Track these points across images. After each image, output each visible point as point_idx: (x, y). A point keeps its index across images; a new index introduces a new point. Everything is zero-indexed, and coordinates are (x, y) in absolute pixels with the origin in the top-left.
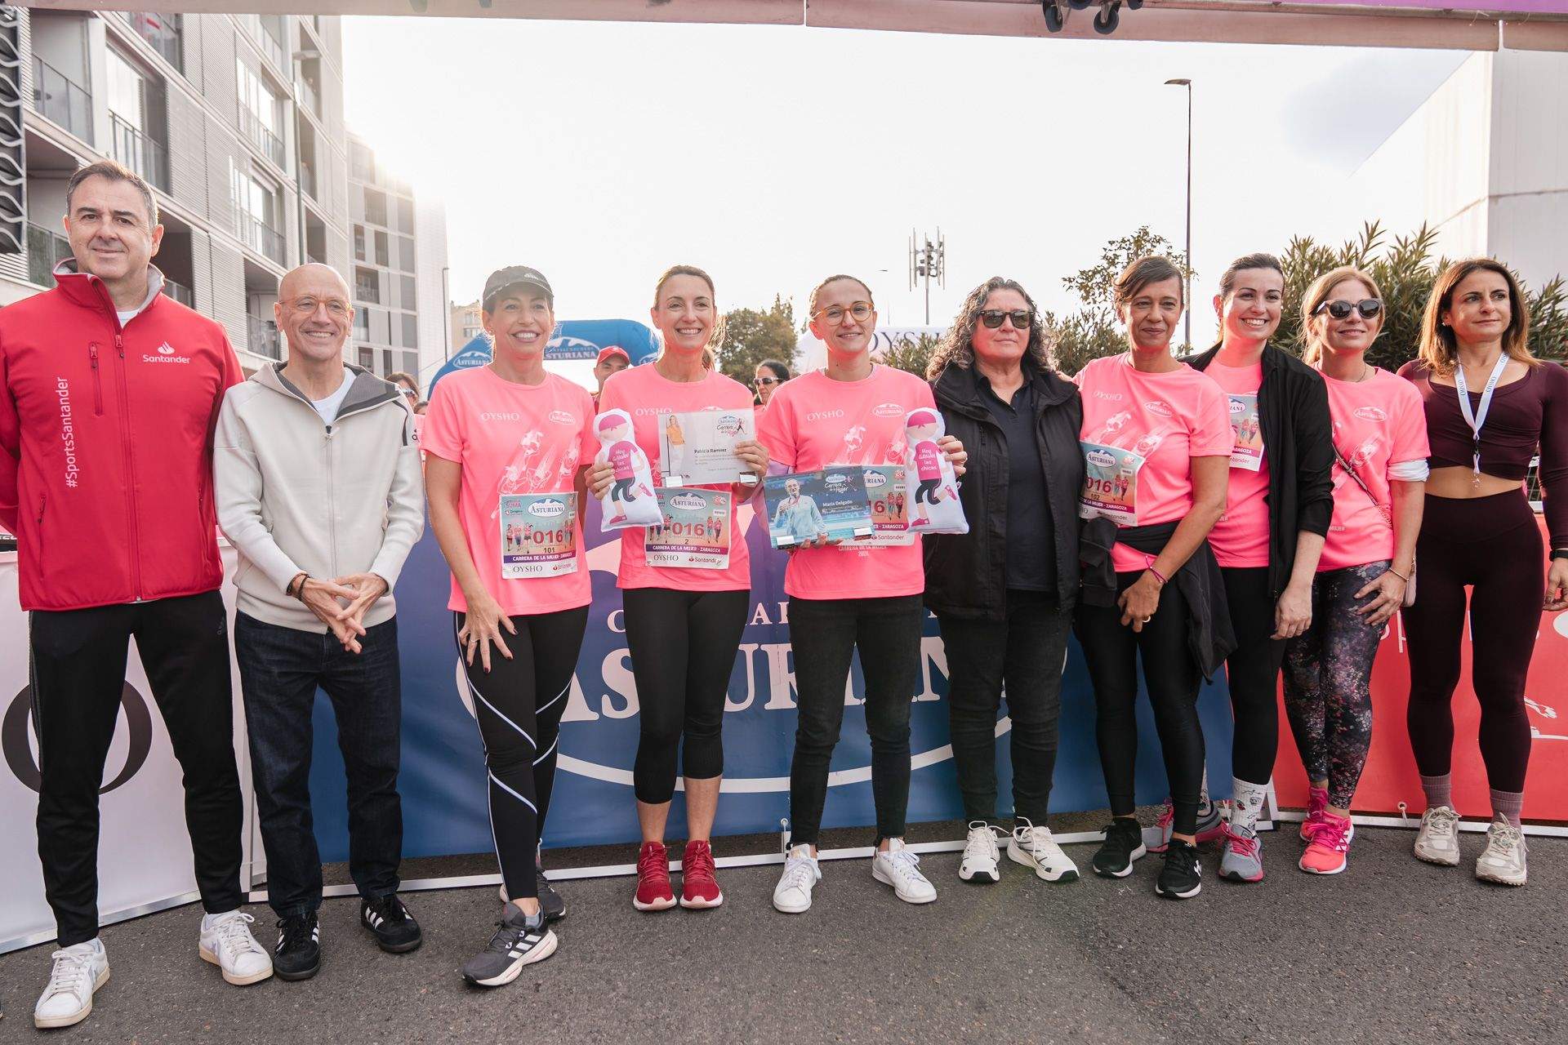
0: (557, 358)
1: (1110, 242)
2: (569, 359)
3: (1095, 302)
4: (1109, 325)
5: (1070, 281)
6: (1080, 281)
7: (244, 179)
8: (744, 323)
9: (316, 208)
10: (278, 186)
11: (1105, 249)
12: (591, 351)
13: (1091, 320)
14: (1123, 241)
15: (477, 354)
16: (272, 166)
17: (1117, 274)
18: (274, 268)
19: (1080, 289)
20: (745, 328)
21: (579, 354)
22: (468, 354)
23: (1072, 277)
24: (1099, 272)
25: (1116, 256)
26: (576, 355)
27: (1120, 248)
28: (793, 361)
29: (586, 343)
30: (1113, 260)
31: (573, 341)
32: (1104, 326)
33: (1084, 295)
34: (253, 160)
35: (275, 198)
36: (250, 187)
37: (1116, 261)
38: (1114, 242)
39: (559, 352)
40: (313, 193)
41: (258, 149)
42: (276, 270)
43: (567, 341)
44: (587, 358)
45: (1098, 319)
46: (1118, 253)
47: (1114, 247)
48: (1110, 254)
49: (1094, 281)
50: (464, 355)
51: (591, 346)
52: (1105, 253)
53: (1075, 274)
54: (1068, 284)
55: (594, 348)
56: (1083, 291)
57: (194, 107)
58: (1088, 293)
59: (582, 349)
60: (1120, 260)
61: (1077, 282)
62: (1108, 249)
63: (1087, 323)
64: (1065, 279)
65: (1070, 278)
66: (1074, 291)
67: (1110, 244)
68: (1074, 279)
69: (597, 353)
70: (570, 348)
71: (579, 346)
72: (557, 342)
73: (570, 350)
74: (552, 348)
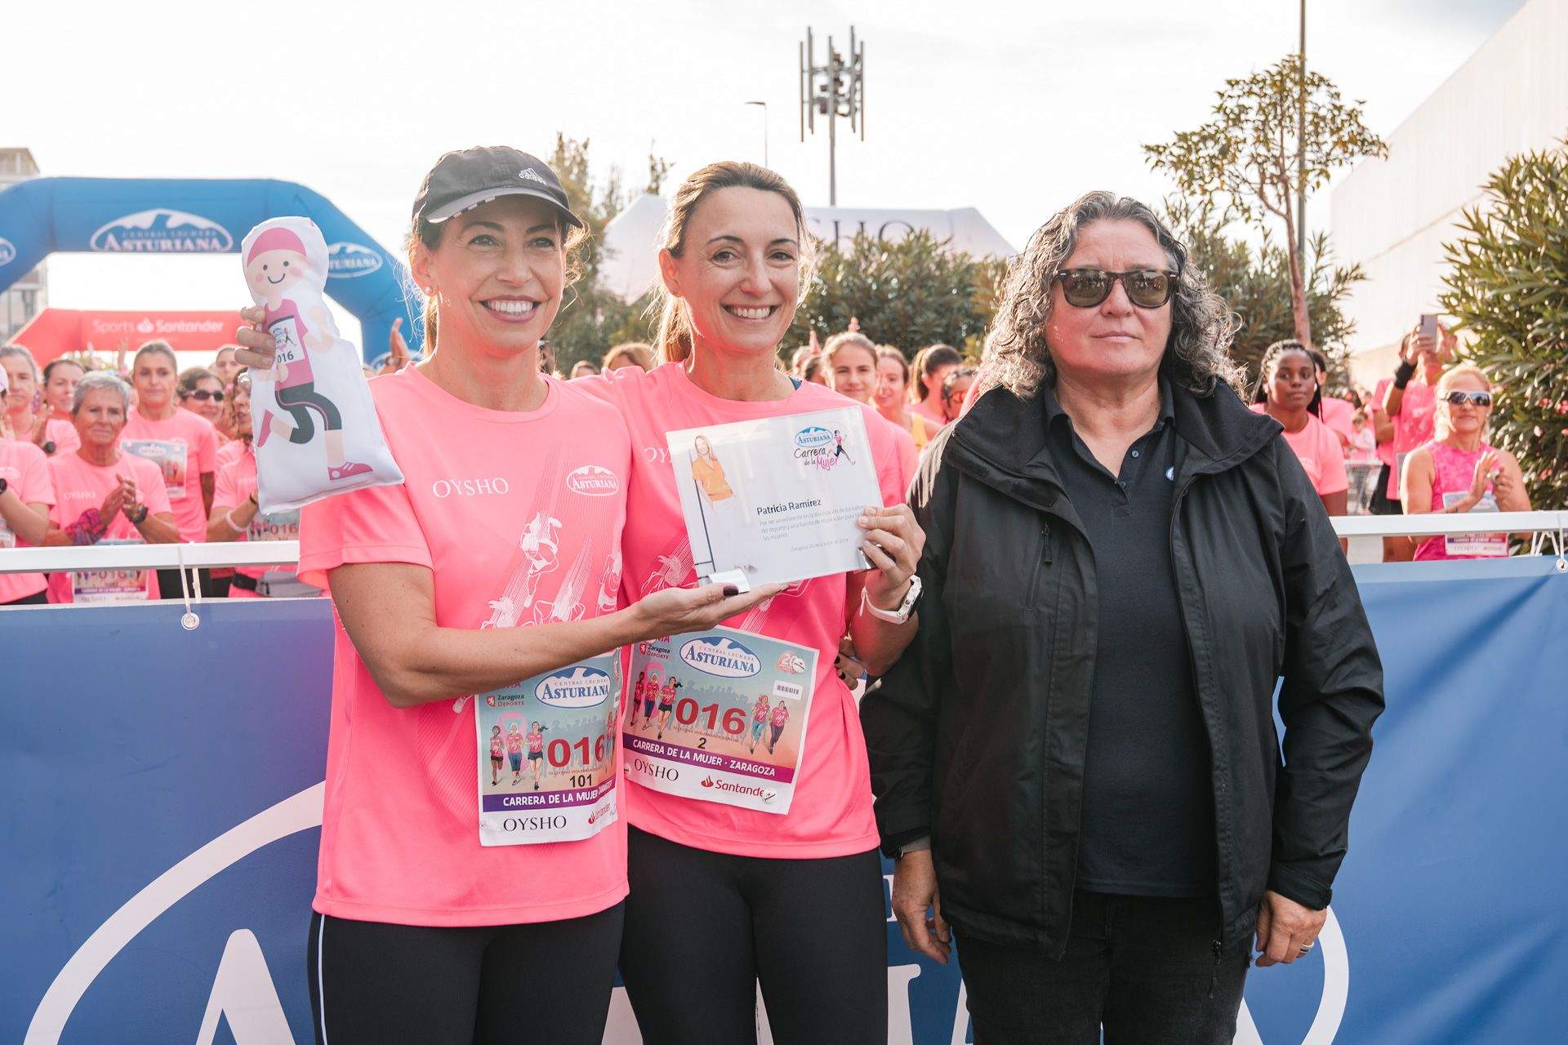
0: (145, 250)
1: (1229, 82)
2: (167, 251)
3: (1204, 192)
4: (1216, 231)
5: (1160, 153)
6: (1177, 151)
11: (1222, 95)
12: (211, 238)
13: (1183, 219)
14: (1254, 81)
17: (1245, 141)
19: (1177, 167)
21: (189, 243)
23: (1162, 143)
24: (1212, 137)
25: (1243, 109)
26: (182, 244)
27: (1250, 93)
28: (600, 267)
29: (202, 223)
30: (1238, 116)
31: (177, 219)
32: (1207, 233)
33: (1186, 178)
37: (1243, 117)
38: (1237, 83)
39: (149, 238)
43: (167, 217)
44: (202, 251)
45: (1194, 219)
46: (1245, 101)
47: (1237, 91)
48: (1231, 104)
49: (1202, 153)
51: (211, 229)
52: (1220, 101)
53: (1168, 138)
54: (1154, 157)
55: (217, 231)
56: (1181, 172)
58: (1190, 173)
59: (194, 234)
60: (1252, 115)
61: (1171, 154)
62: (1226, 95)
63: (1176, 223)
64: (1149, 148)
65: (1158, 147)
66: (1165, 169)
67: (1229, 87)
68: (1165, 148)
69: (224, 242)
70: (169, 231)
71: (187, 227)
72: (145, 219)
73: (171, 234)
74: (135, 229)
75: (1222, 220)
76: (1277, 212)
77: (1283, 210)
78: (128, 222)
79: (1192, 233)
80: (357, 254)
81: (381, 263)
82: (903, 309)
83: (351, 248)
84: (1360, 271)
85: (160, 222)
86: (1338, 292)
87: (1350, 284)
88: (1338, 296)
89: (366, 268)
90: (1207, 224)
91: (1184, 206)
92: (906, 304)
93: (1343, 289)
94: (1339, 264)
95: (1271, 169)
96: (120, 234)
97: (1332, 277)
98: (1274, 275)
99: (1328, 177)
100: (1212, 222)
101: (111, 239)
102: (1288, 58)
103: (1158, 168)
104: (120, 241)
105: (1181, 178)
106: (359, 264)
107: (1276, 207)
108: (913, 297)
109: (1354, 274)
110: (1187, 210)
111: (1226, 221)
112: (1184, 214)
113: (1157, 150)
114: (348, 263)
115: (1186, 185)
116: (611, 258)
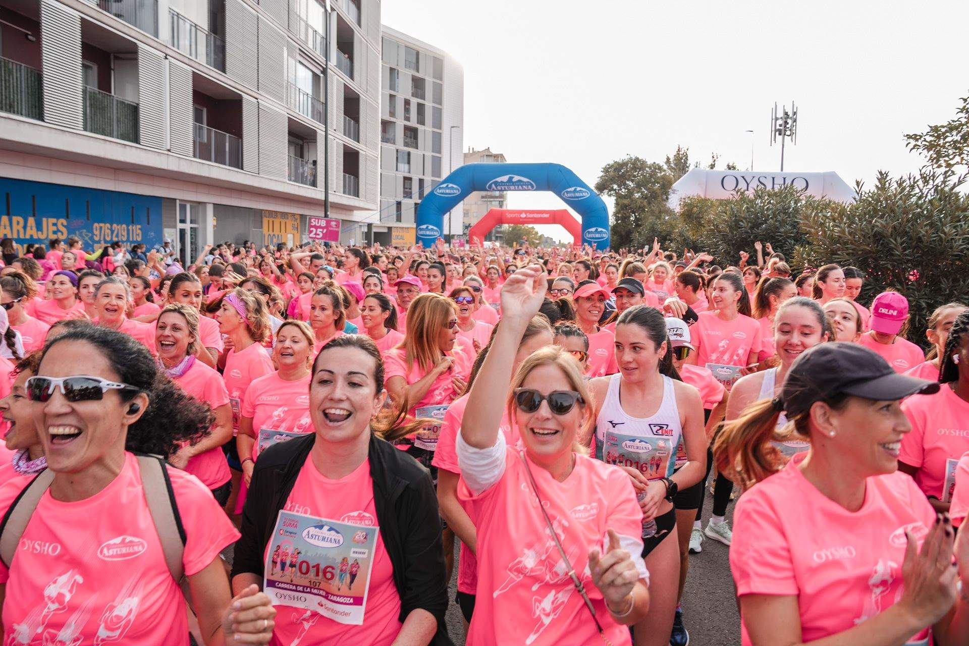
0: (505, 190)
2: (513, 190)
4: (952, 188)
5: (917, 140)
6: (929, 138)
7: (294, 62)
8: (635, 168)
9: (354, 86)
10: (322, 69)
12: (528, 185)
13: (931, 182)
15: (451, 185)
16: (318, 55)
18: (314, 125)
19: (929, 149)
20: (636, 171)
21: (520, 187)
22: (444, 185)
23: (919, 133)
24: (956, 128)
26: (518, 188)
28: (669, 197)
29: (525, 180)
31: (516, 178)
32: (947, 189)
33: (935, 156)
34: (300, 50)
35: (320, 79)
36: (298, 70)
39: (506, 185)
40: (352, 76)
41: (306, 43)
42: (317, 126)
43: (513, 178)
44: (525, 190)
45: (939, 181)
49: (949, 139)
50: (442, 186)
51: (528, 182)
53: (923, 130)
54: (913, 142)
55: (530, 183)
56: (931, 152)
57: (251, 13)
58: (938, 153)
59: (522, 184)
61: (925, 140)
64: (909, 137)
65: (916, 135)
66: (920, 150)
68: (921, 137)
69: (532, 187)
70: (513, 182)
71: (520, 181)
72: (505, 178)
73: (514, 184)
74: (502, 182)
75: (957, 181)
78: (499, 179)
79: (936, 190)
80: (581, 191)
81: (590, 195)
83: (579, 189)
85: (511, 179)
89: (585, 196)
90: (947, 184)
91: (932, 173)
96: (496, 183)
100: (950, 183)
101: (493, 186)
103: (915, 150)
104: (496, 187)
105: (931, 157)
106: (581, 195)
110: (933, 176)
113: (915, 137)
114: (577, 195)
115: (935, 161)
116: (674, 193)
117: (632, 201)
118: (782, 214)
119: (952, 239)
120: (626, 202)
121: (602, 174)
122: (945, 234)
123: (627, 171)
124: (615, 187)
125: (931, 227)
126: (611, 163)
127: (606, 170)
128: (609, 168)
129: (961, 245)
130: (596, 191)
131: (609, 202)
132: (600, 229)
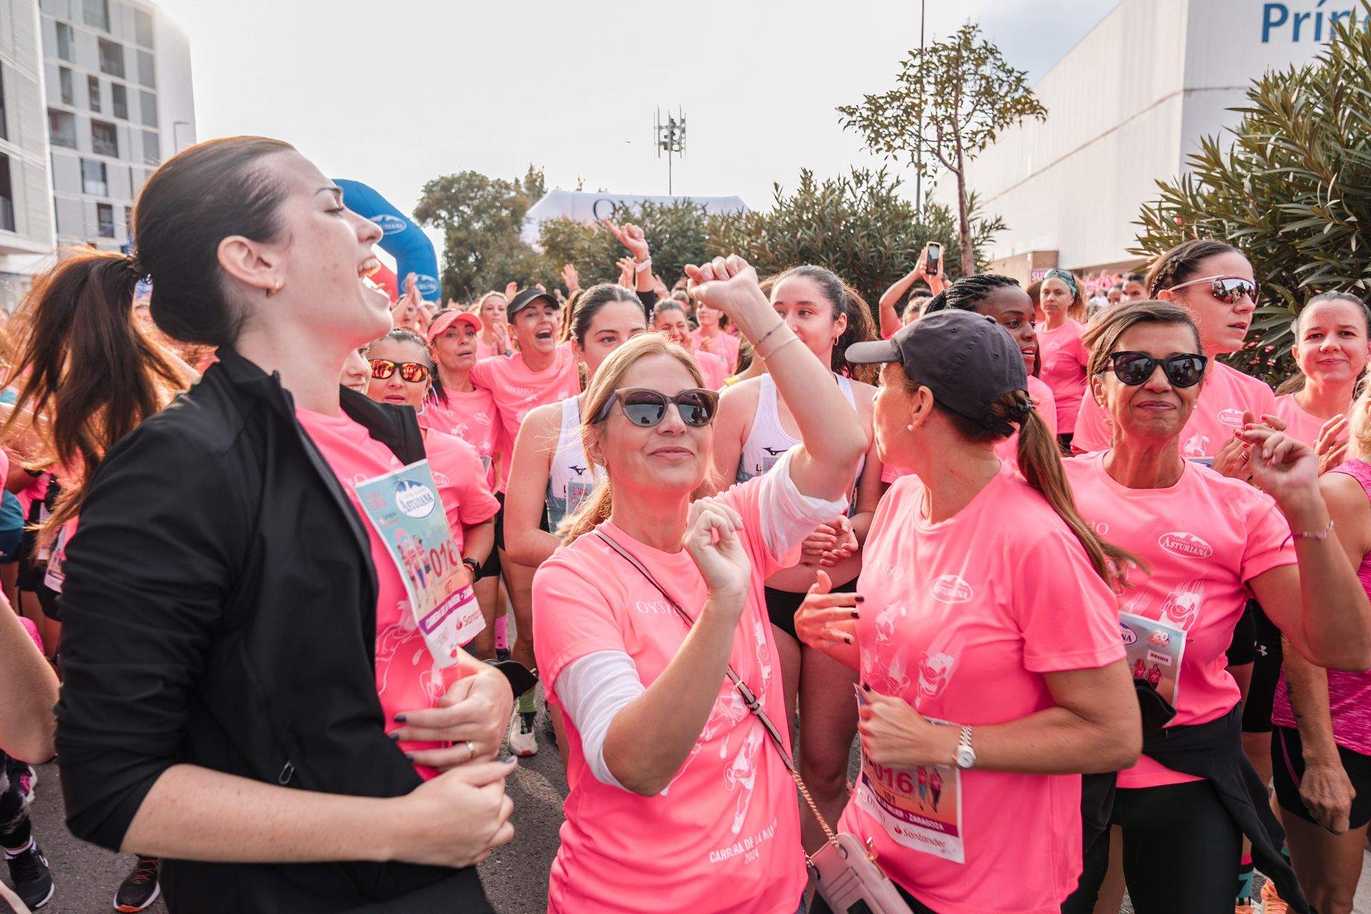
1: (911, 53)
3: (890, 147)
4: (890, 190)
5: (851, 114)
6: (866, 113)
8: (470, 187)
11: (905, 64)
13: (864, 182)
19: (865, 127)
20: (473, 191)
23: (854, 106)
24: (896, 99)
32: (884, 192)
33: (873, 135)
38: (919, 53)
45: (873, 181)
49: (889, 113)
52: (905, 70)
53: (859, 102)
54: (847, 118)
56: (868, 131)
58: (878, 134)
61: (861, 115)
62: (909, 64)
63: (859, 185)
64: (842, 109)
65: (850, 108)
66: (856, 128)
67: (911, 57)
68: (856, 110)
75: (895, 182)
76: (951, 168)
77: (956, 165)
79: (871, 194)
80: (392, 222)
81: (406, 227)
82: (670, 251)
83: (389, 218)
84: (1001, 223)
86: (984, 238)
87: (994, 233)
88: (984, 243)
89: (397, 229)
90: (883, 185)
91: (865, 172)
92: (673, 247)
93: (988, 237)
94: (984, 217)
95: (948, 128)
97: (978, 229)
98: (931, 226)
99: (993, 137)
100: (887, 184)
102: (964, 29)
103: (850, 127)
105: (869, 137)
106: (393, 227)
107: (950, 162)
108: (677, 243)
109: (997, 225)
110: (867, 175)
111: (898, 182)
112: (865, 177)
113: (849, 111)
114: (389, 227)
115: (873, 143)
116: (529, 223)
117: (470, 233)
118: (680, 238)
119: (892, 255)
120: (461, 235)
121: (423, 195)
122: (885, 247)
123: (459, 191)
124: (444, 214)
125: (868, 240)
126: (436, 178)
127: (429, 189)
128: (433, 186)
129: (903, 262)
130: (414, 221)
131: (436, 236)
132: (425, 277)
